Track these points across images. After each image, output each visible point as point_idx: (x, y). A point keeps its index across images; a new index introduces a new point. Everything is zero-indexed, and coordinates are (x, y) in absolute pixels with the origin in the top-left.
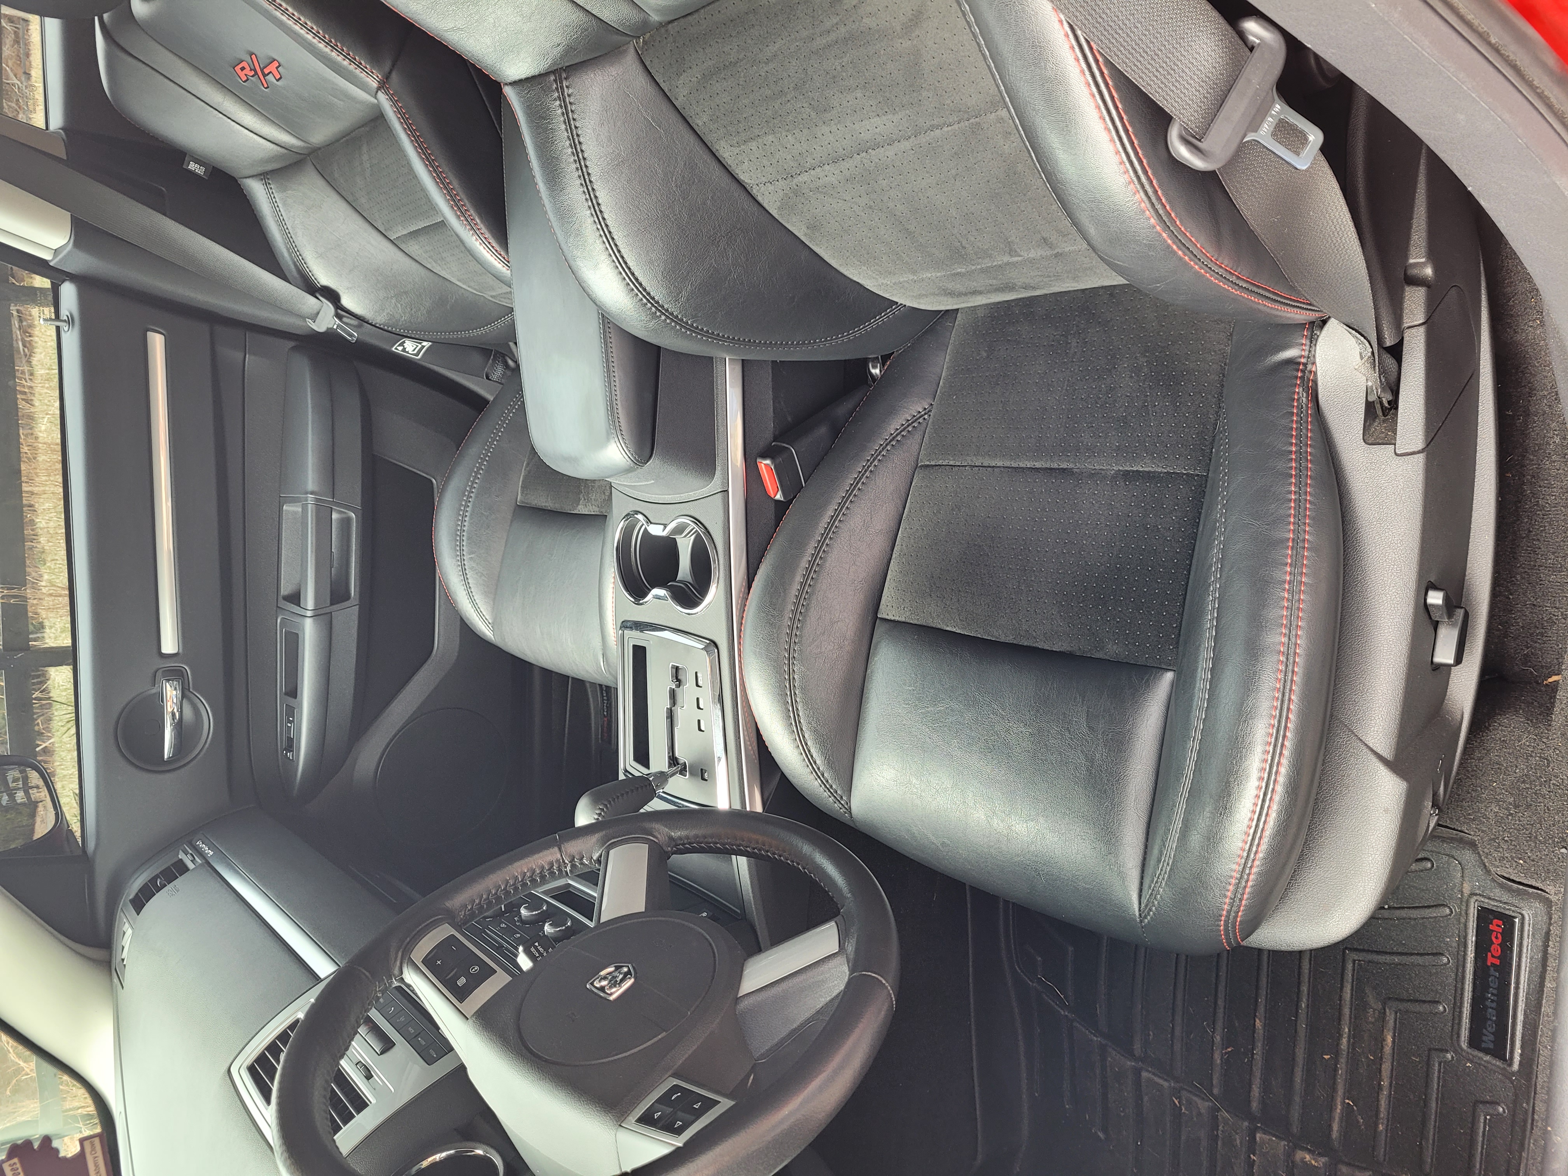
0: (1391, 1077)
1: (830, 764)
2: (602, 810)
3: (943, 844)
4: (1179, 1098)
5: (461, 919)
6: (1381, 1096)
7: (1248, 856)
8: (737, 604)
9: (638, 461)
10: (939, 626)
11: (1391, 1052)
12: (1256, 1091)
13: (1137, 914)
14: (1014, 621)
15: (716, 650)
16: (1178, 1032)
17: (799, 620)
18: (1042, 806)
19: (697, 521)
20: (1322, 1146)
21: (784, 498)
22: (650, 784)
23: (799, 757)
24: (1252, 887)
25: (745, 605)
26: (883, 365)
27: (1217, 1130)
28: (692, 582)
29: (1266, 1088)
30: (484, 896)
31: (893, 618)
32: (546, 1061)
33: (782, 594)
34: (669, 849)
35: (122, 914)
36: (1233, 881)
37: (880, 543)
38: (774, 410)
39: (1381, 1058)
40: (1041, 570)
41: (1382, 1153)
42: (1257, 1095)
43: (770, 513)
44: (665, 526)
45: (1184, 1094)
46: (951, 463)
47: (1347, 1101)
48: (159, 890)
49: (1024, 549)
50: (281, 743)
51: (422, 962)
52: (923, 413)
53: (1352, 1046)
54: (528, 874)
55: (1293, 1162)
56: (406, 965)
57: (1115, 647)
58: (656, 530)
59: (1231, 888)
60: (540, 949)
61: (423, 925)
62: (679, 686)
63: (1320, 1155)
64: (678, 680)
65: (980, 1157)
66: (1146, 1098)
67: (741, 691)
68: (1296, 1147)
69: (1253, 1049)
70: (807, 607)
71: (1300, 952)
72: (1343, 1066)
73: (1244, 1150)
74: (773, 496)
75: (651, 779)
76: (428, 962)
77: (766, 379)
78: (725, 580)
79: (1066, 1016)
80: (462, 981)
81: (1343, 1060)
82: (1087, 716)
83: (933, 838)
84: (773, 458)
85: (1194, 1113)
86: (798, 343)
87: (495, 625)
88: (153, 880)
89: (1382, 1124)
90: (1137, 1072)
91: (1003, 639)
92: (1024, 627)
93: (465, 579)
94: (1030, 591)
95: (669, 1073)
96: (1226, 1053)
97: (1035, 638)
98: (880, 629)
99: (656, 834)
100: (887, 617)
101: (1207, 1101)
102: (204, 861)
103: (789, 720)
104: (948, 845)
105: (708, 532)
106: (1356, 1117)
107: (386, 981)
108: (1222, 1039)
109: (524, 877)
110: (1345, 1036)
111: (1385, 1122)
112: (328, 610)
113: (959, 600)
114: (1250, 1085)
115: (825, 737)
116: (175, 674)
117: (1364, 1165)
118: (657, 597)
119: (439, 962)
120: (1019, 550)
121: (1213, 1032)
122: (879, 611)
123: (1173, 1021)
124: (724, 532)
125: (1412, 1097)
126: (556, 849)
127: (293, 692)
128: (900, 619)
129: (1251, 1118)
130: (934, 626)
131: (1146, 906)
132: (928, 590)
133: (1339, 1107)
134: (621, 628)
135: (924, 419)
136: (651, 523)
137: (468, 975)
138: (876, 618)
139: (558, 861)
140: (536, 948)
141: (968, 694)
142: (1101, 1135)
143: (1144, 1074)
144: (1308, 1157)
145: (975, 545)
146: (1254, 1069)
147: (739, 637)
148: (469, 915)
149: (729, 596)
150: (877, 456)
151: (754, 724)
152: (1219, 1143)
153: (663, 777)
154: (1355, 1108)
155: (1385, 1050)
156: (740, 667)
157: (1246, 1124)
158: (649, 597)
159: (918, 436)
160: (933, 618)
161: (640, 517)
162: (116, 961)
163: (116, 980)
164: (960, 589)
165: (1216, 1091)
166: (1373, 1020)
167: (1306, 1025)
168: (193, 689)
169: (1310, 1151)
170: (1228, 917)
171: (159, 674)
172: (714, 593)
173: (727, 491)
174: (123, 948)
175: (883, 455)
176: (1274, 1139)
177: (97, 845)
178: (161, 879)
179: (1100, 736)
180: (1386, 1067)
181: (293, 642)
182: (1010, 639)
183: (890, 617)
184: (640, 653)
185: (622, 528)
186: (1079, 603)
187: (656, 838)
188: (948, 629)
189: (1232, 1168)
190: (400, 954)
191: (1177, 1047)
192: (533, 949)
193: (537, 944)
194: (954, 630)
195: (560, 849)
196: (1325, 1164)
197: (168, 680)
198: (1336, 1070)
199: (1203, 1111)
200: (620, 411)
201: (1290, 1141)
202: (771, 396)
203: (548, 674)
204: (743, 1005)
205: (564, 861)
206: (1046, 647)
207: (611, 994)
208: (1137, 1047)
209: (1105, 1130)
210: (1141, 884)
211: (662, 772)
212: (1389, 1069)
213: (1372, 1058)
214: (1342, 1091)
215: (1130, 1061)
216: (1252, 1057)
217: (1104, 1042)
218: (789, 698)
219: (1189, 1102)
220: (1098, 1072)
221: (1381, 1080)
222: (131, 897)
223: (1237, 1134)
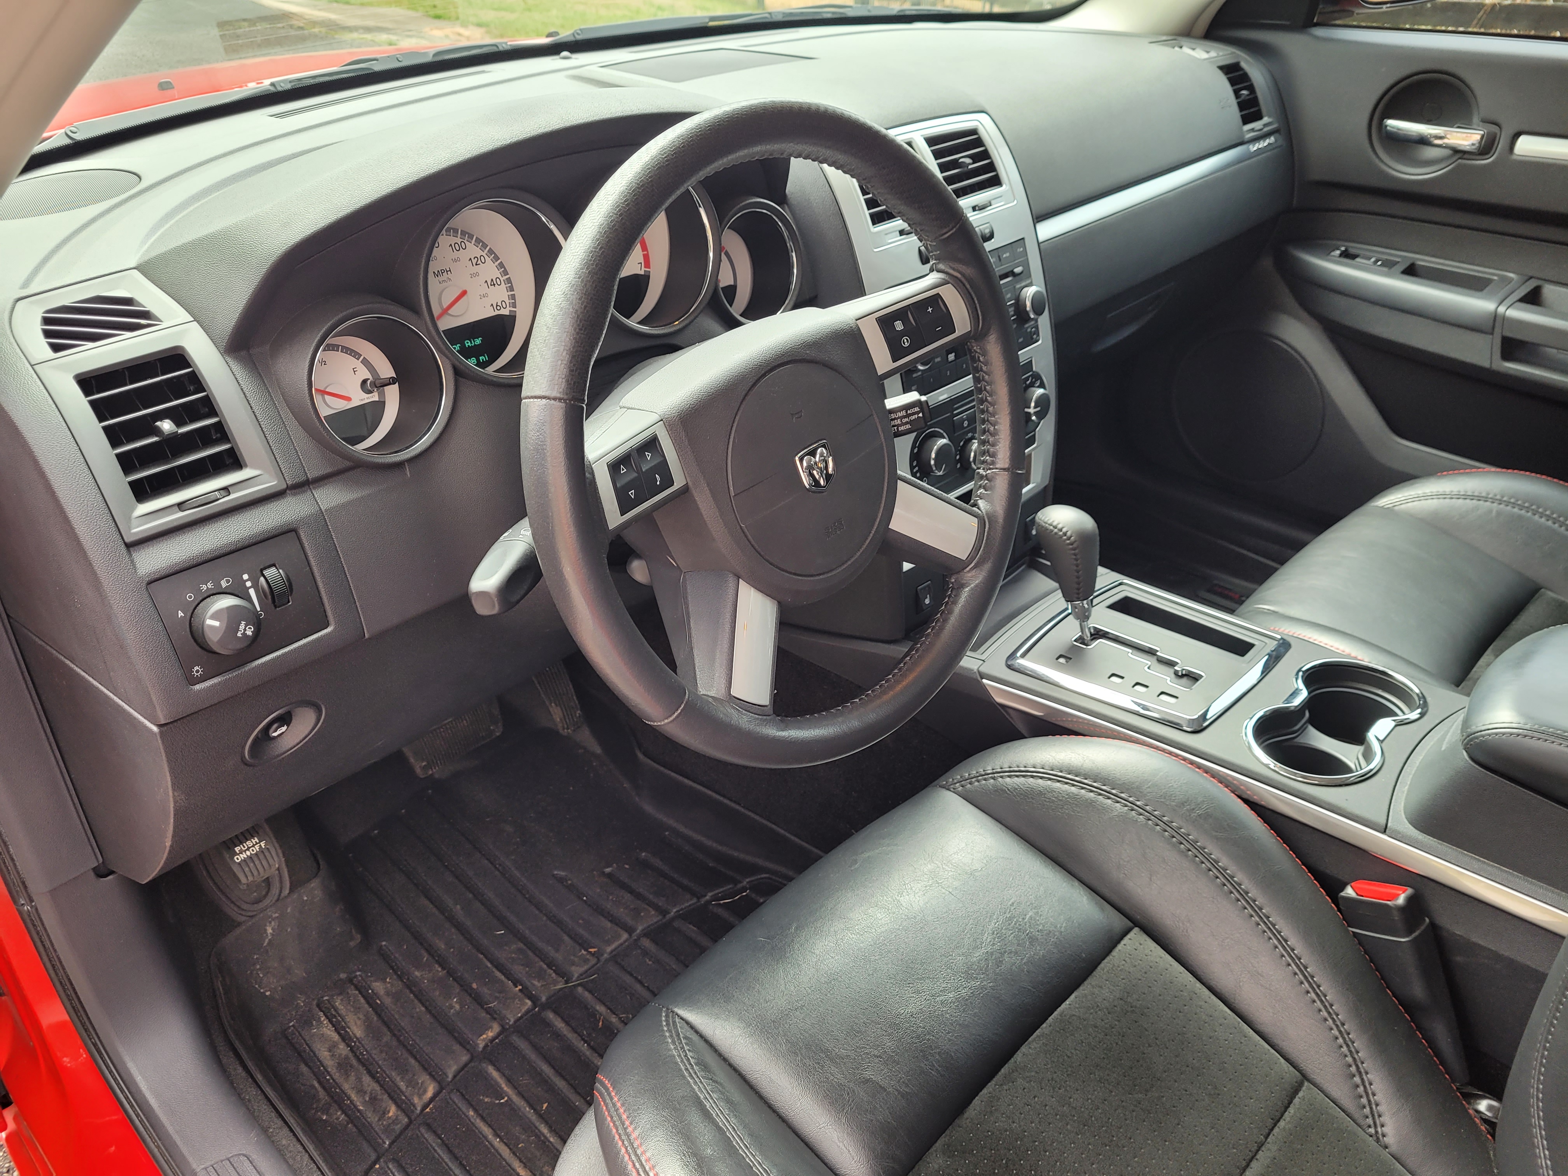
0: (497, 1151)
1: (1000, 791)
2: (1069, 539)
3: (856, 862)
4: (593, 954)
5: (973, 347)
6: (491, 1130)
7: (636, 1155)
8: (1234, 778)
9: (1471, 740)
10: (1081, 988)
11: (512, 1166)
12: (560, 1024)
13: (676, 1010)
14: (1033, 1074)
15: (1189, 729)
16: (638, 987)
17: (1174, 837)
18: (823, 980)
19: (1365, 778)
20: (491, 1054)
21: (1343, 897)
22: (1078, 599)
23: (1024, 763)
24: (614, 1137)
25: (1227, 787)
26: (1486, 1121)
27: (554, 971)
28: (1296, 740)
29: (557, 1036)
30: (986, 377)
31: (1123, 942)
32: (764, 375)
33: (1214, 834)
34: (953, 580)
35: (1229, 52)
36: (627, 1123)
37: (1225, 980)
38: (1479, 945)
39: (514, 1154)
40: (1074, 1143)
41: (455, 1099)
42: (556, 1023)
43: (1333, 870)
44: (1381, 742)
45: (593, 961)
46: (1282, 1123)
47: (506, 1098)
48: (1237, 93)
49: (1112, 1141)
50: (1354, 247)
51: (938, 294)
52: (1379, 1129)
53: (539, 1135)
54: (992, 429)
55: (495, 1019)
56: (947, 278)
57: (936, 1166)
58: (1381, 728)
59: (624, 1117)
60: (914, 417)
61: (978, 305)
62: (1176, 673)
63: (486, 1046)
64: (1183, 676)
65: (640, 756)
66: (609, 925)
67: (1131, 737)
68: (504, 1029)
69: (589, 1045)
70: (1184, 853)
71: (564, 1142)
72: (530, 1116)
73: (529, 984)
74: (1352, 884)
75: (1085, 602)
76: (935, 301)
77: (1528, 957)
78: (1267, 778)
79: (705, 896)
80: (899, 326)
81: (533, 1118)
82: (880, 1086)
83: (866, 855)
84: (1402, 909)
85: (576, 959)
86: (1552, 1024)
87: (1389, 512)
88: (1251, 88)
89: (473, 1116)
90: (630, 930)
91: (1024, 1049)
92: (1020, 1081)
93: (1465, 497)
94: (1056, 1115)
95: (690, 484)
96: (600, 1019)
97: (1002, 1085)
98: (1118, 921)
99: (973, 573)
100: (1129, 936)
101: (578, 977)
102: (1246, 140)
103: (1066, 771)
104: (850, 867)
105: (1340, 786)
106: (491, 1098)
107: (935, 253)
108: (611, 1022)
109: (991, 424)
110: (548, 1135)
111: (472, 1120)
112: (1498, 331)
113: (1096, 1027)
114: (567, 1023)
115: (1031, 800)
116: (1486, 147)
117: (458, 1077)
118: (1295, 693)
119: (930, 310)
120: (1114, 1133)
121: (620, 1018)
122: (1142, 933)
123: (648, 988)
124: (1329, 804)
125: (474, 1158)
126: (1007, 466)
127: (1411, 271)
128: (1117, 950)
129: (544, 1007)
130: (1086, 983)
131: (674, 1022)
132: (1129, 999)
133: (505, 1089)
134: (1284, 640)
135: (1369, 1126)
136: (1396, 726)
137: (902, 334)
138: (1136, 923)
139: (993, 463)
140: (918, 413)
141: (983, 974)
142: (608, 870)
143: (625, 936)
144: (491, 1034)
145: (1152, 1086)
146: (576, 1035)
147: (1192, 763)
148: (975, 356)
149: (1244, 772)
150: (1344, 1039)
151: (1086, 733)
152: (545, 966)
153: (1083, 616)
154: (497, 1102)
155: (518, 1162)
156: (1163, 750)
157: (544, 999)
158: (1301, 685)
159: (1347, 1102)
160: (1093, 987)
161: (1414, 715)
162: (1184, 41)
163: (1164, 38)
164: (1108, 1037)
165: (580, 989)
166: (544, 1169)
167: (577, 1106)
168: (1459, 165)
169: (492, 1040)
170: (609, 1094)
171: (1494, 128)
172: (1263, 758)
173: (1384, 831)
174: (1194, 49)
175: (1341, 1047)
176: (519, 1015)
177: (1317, 38)
178: (1248, 95)
179: (852, 1085)
180: (505, 1152)
181: (1475, 285)
182: (1018, 1057)
183: (1126, 940)
184: (1239, 648)
185: (1412, 690)
186: (1008, 1160)
187: (969, 572)
188: (1073, 996)
189: (522, 965)
190: (959, 276)
191: (628, 979)
192: (917, 409)
193: (921, 415)
194: (1067, 1002)
195: (1004, 469)
196: (477, 1045)
197: (1483, 136)
198: (531, 1106)
199: (573, 968)
200: (1555, 746)
201: (510, 1026)
202: (1502, 952)
203: (1298, 546)
204: (731, 580)
205: (990, 469)
206: (985, 1091)
207: (801, 460)
208: (646, 943)
209: (610, 876)
210: (697, 1032)
211: (1088, 618)
212: (503, 1154)
213: (520, 1146)
214: (514, 1100)
215: (643, 930)
216: (583, 1039)
217: (668, 917)
218: (1090, 783)
219: (586, 961)
220: (651, 897)
221: (502, 1140)
222: (1243, 65)
223: (542, 986)
